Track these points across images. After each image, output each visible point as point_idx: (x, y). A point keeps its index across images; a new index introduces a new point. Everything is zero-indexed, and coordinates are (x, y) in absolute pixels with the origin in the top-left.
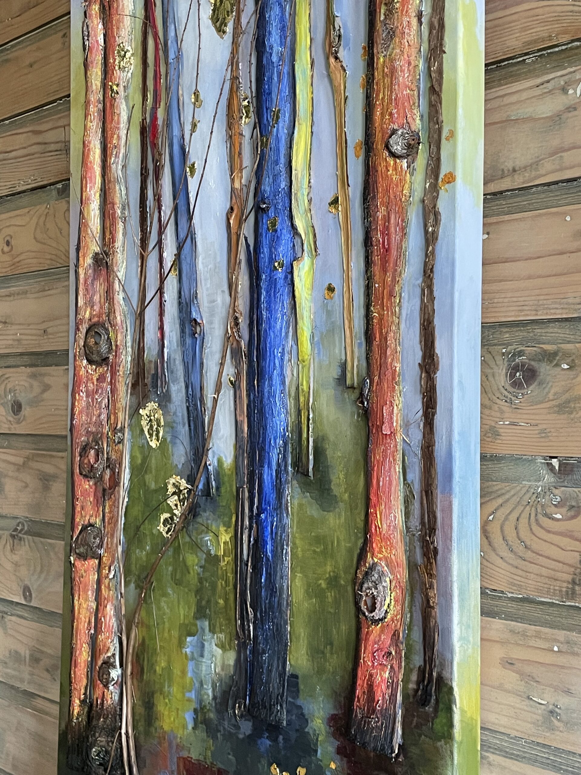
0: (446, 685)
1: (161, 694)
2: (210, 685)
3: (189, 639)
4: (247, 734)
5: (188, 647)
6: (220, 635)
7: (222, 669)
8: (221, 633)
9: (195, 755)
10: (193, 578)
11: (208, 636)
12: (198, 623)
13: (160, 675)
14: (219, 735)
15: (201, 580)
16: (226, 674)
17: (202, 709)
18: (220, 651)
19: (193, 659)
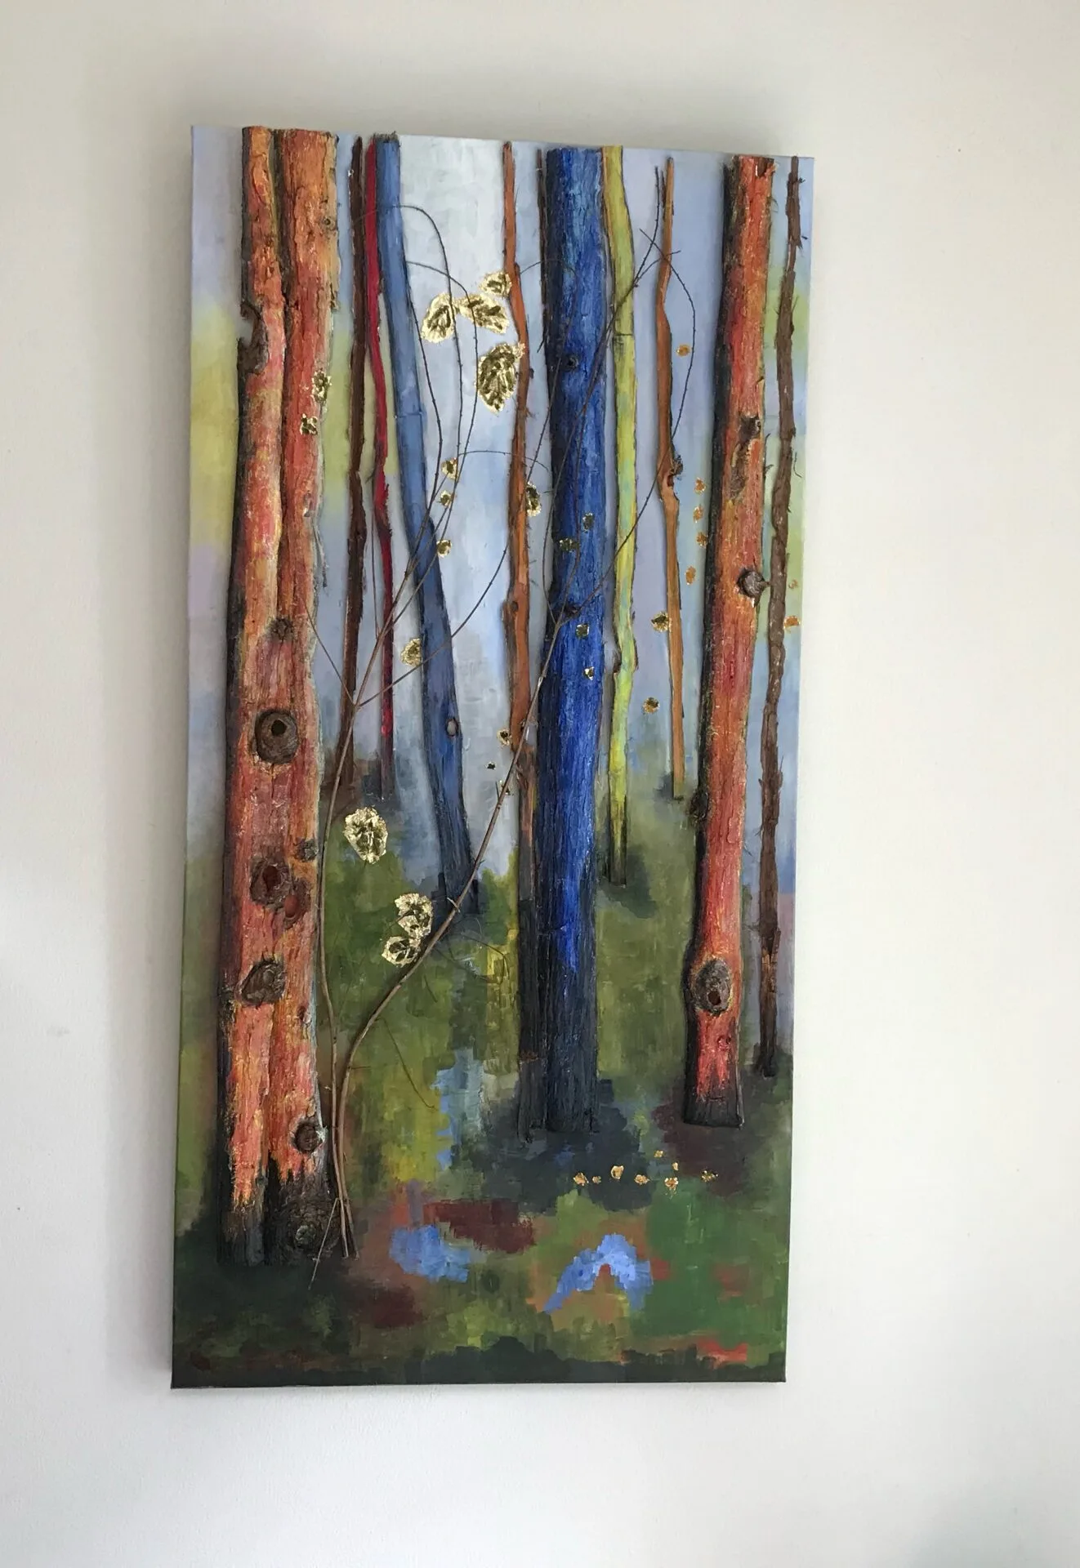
0: (785, 1054)
1: (394, 1142)
2: (478, 1117)
3: (440, 1073)
4: (538, 1153)
5: (439, 1082)
6: (493, 1060)
7: (498, 1095)
8: (493, 1057)
9: (453, 1196)
10: (445, 1005)
11: (472, 1064)
12: (456, 1053)
13: (392, 1122)
14: (494, 1166)
15: (458, 1006)
16: (502, 1101)
17: (464, 1142)
18: (493, 1077)
19: (446, 1094)
